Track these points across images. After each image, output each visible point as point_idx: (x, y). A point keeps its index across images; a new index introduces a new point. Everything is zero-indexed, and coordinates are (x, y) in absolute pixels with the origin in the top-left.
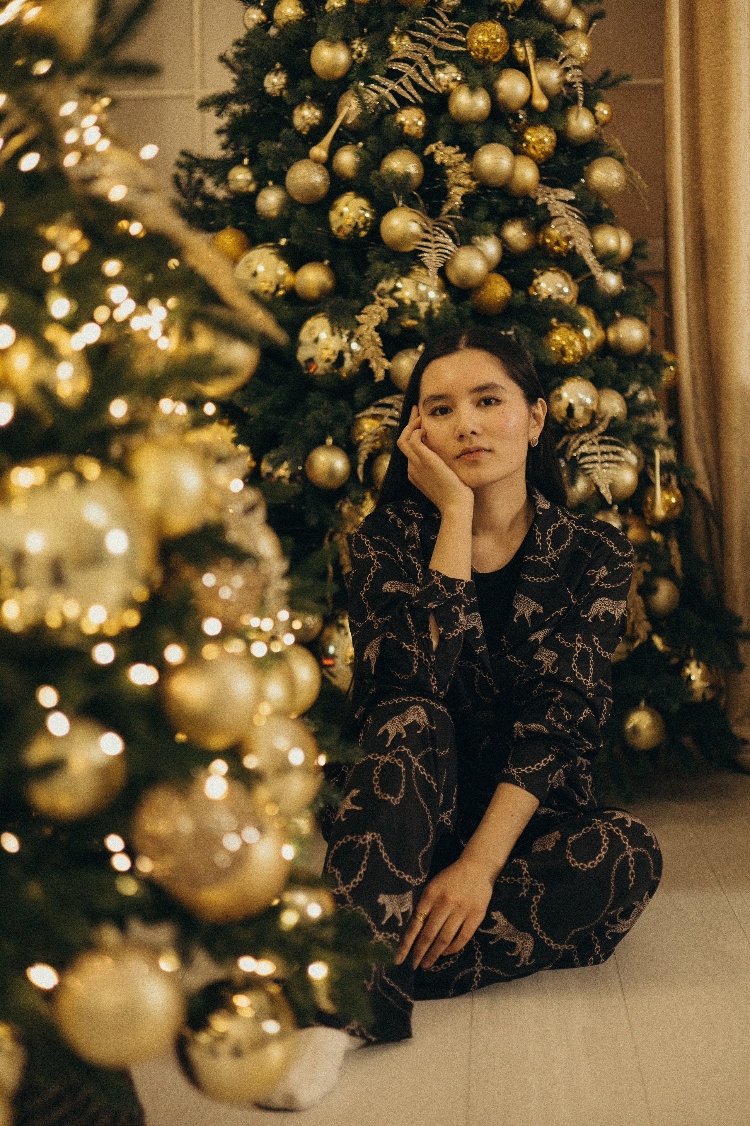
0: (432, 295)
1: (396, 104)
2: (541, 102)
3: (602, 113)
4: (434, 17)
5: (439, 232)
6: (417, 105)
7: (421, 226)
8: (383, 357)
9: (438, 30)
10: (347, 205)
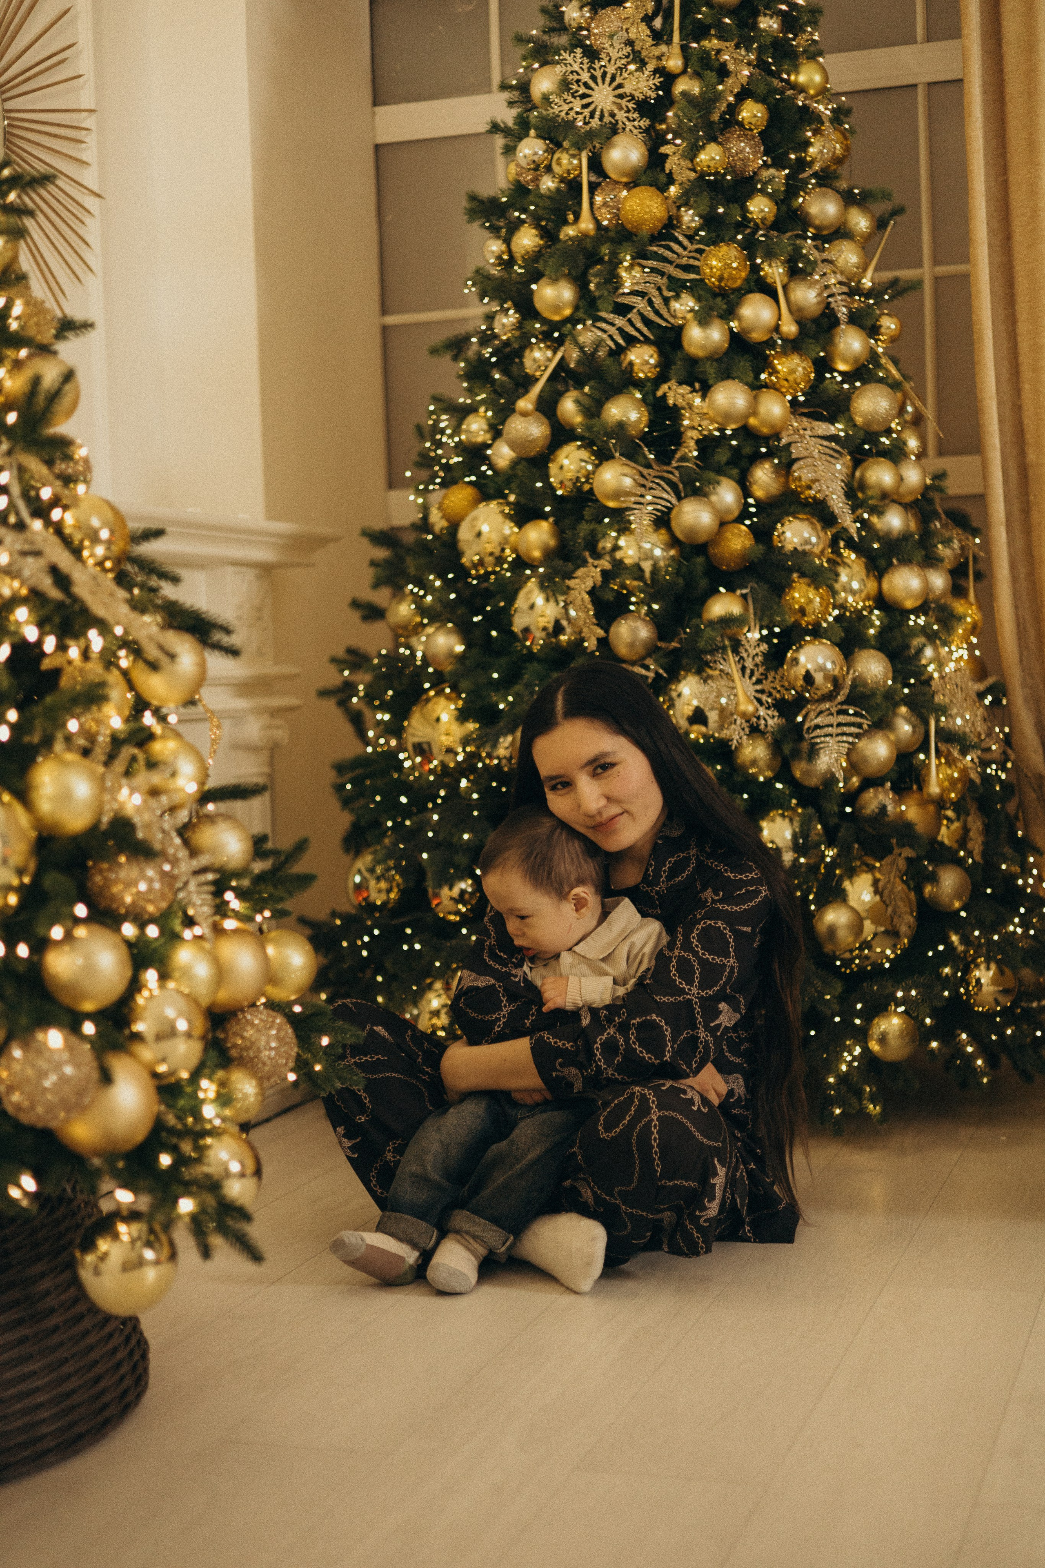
0: (658, 552)
1: (621, 341)
2: (790, 328)
3: (889, 328)
4: (671, 241)
5: (658, 484)
6: (647, 341)
7: (634, 480)
8: (595, 624)
9: (675, 256)
10: (567, 457)
